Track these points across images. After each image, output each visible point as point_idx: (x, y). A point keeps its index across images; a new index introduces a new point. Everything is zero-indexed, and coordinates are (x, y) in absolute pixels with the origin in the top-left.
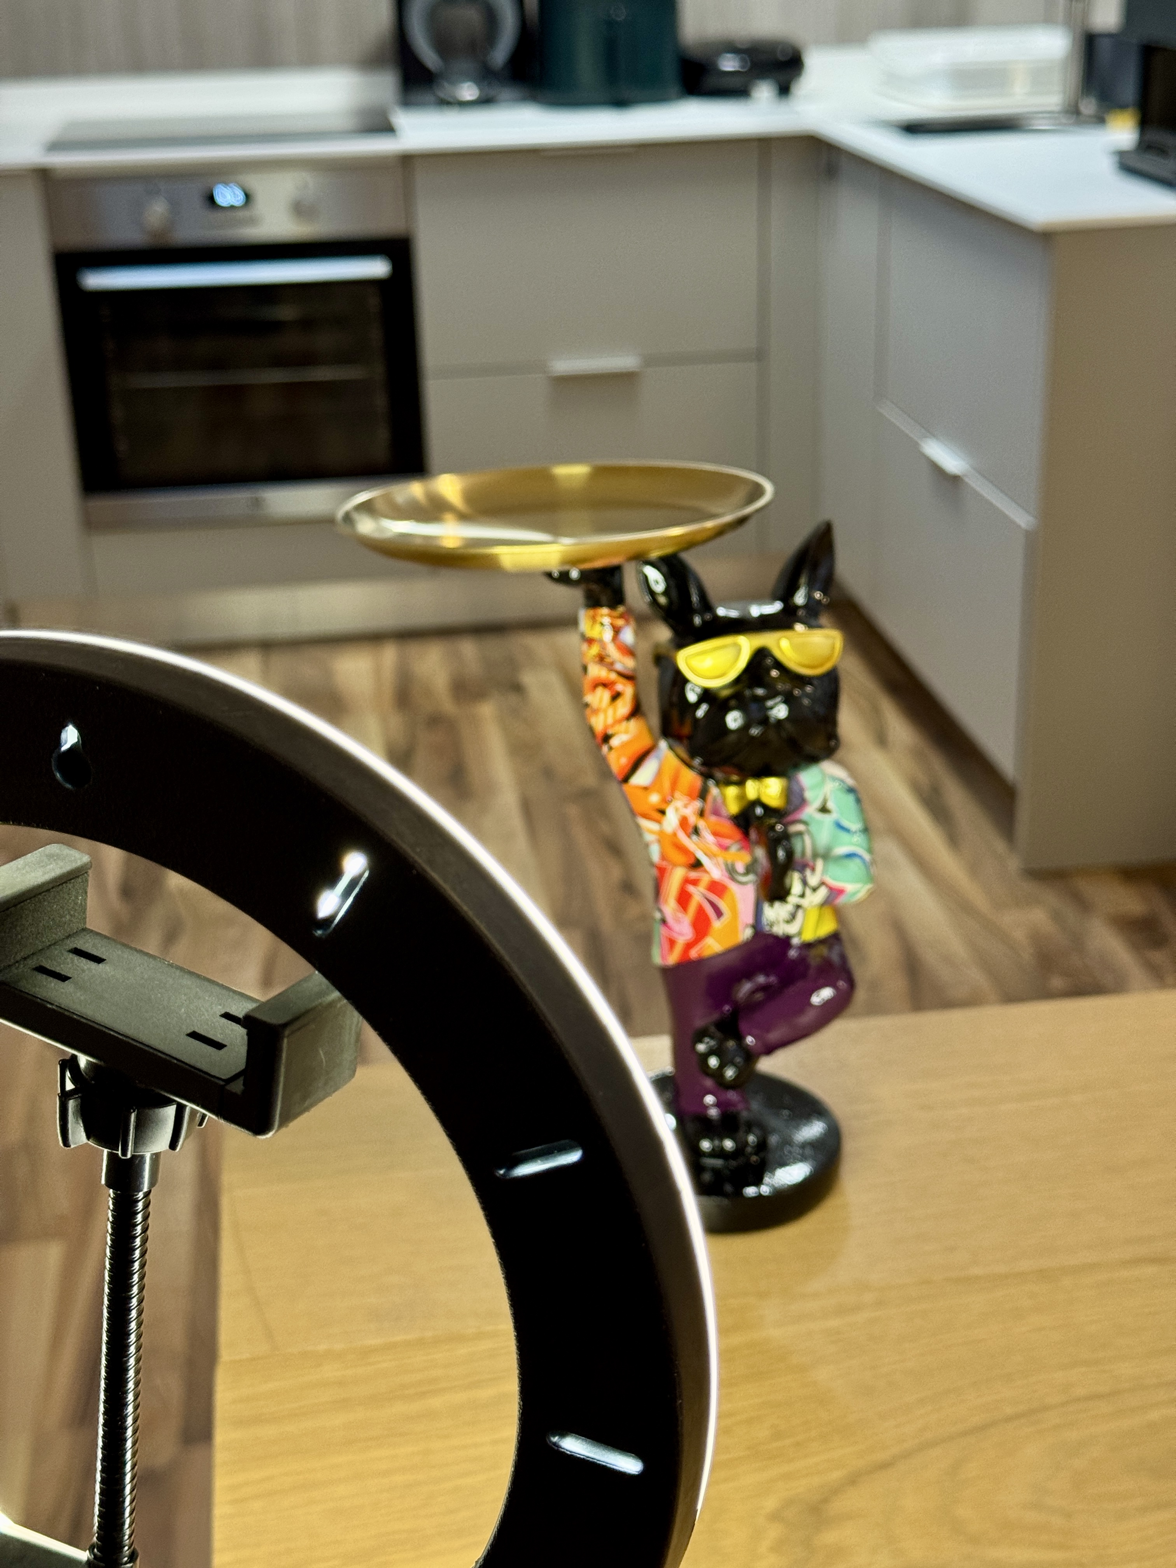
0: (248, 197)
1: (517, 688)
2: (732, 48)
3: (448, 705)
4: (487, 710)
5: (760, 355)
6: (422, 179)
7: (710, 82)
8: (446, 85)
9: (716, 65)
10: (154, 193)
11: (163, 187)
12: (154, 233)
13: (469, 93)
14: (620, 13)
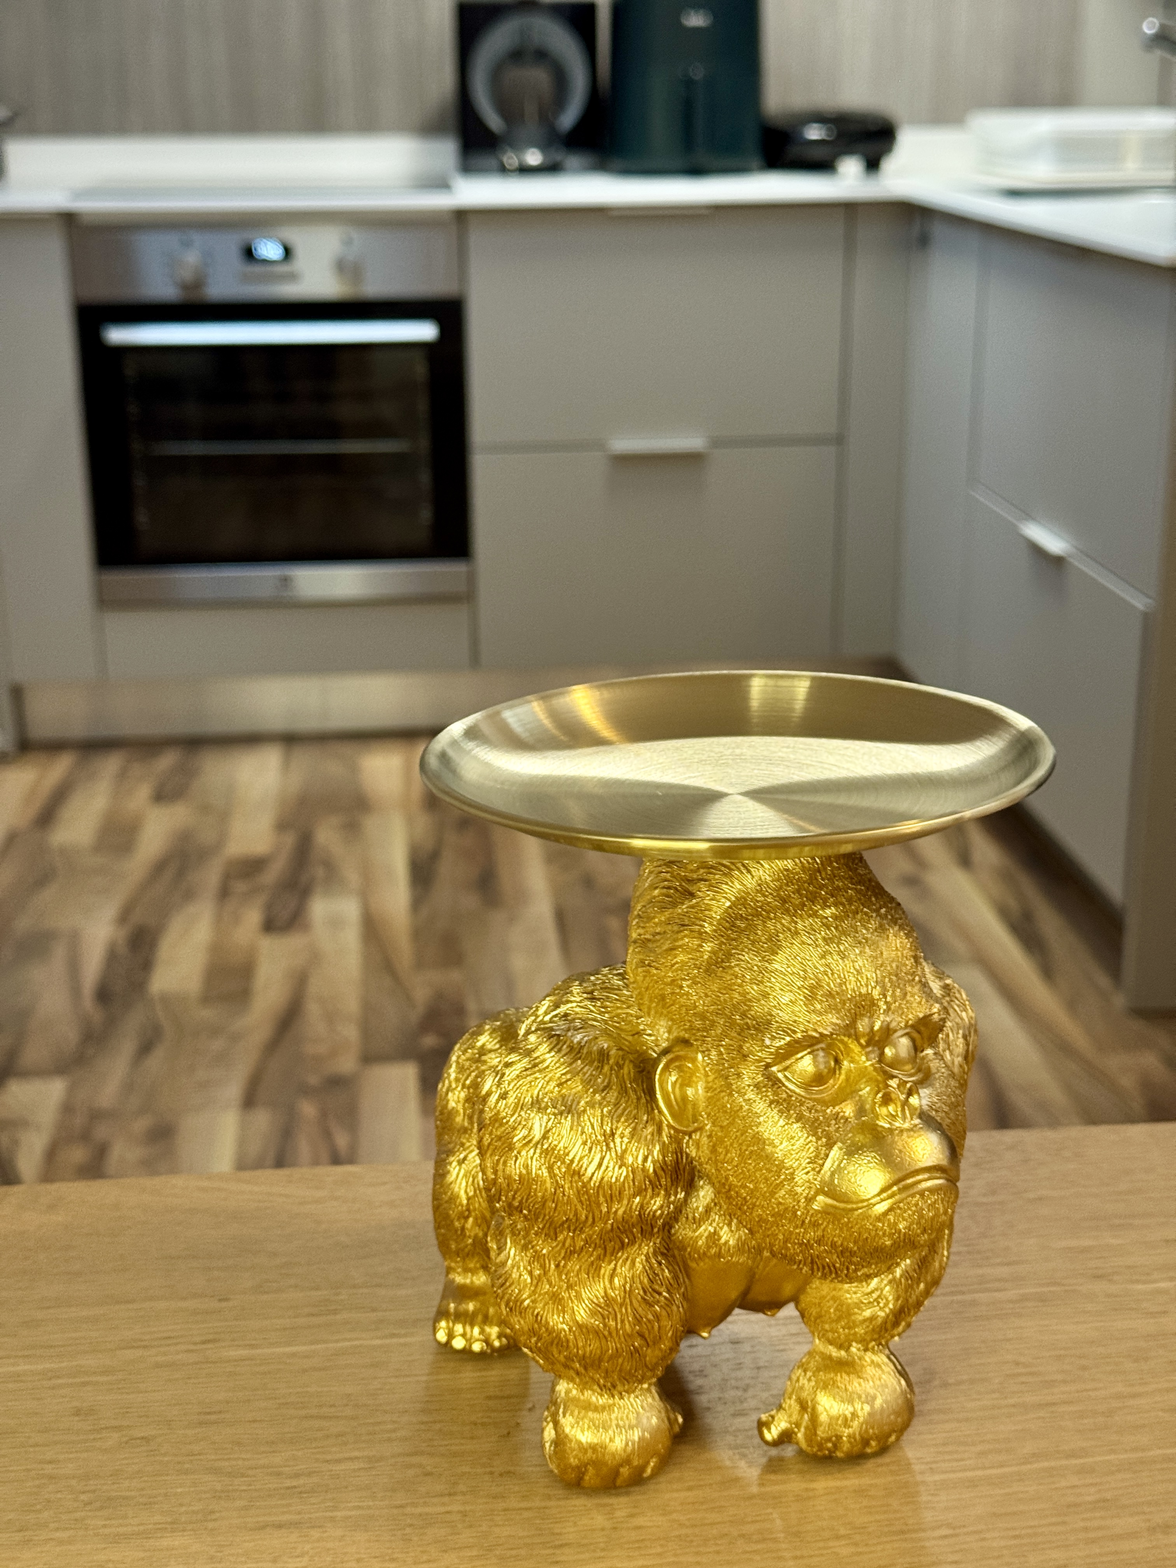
0: (288, 252)
2: (818, 117)
5: (839, 440)
6: (477, 239)
7: (794, 151)
8: (509, 150)
9: (801, 134)
10: (187, 244)
11: (197, 238)
12: (185, 287)
13: (534, 158)
14: (698, 73)
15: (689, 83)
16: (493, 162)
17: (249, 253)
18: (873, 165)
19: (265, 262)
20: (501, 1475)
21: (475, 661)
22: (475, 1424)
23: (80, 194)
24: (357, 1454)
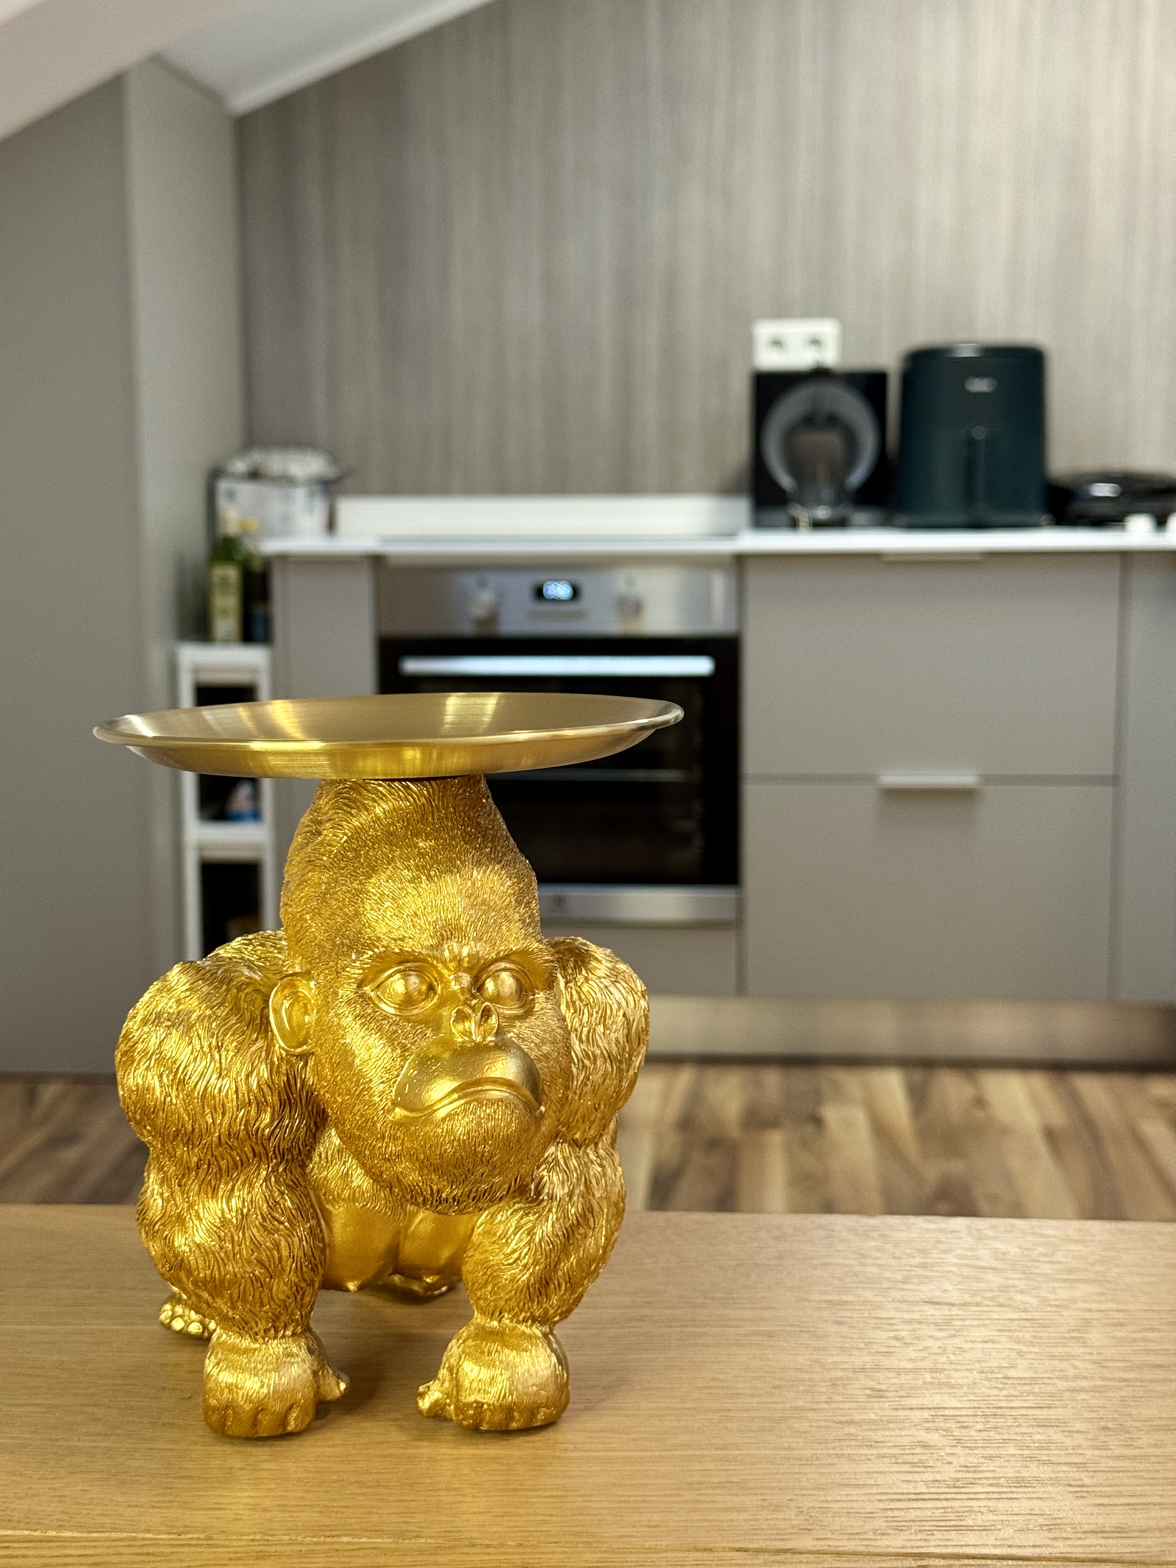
0: (576, 593)
1: (817, 1121)
2: (1106, 478)
3: (734, 1131)
4: (776, 1139)
5: (1115, 781)
6: (754, 580)
7: (1077, 507)
8: (799, 506)
9: (1087, 493)
10: (482, 584)
11: (493, 579)
12: (481, 623)
13: (822, 513)
14: (980, 433)
15: (971, 443)
16: (782, 517)
17: (539, 593)
18: (1161, 522)
19: (556, 601)
20: (163, 1425)
21: (741, 989)
22: (164, 1388)
23: (387, 540)
24: (40, 1401)
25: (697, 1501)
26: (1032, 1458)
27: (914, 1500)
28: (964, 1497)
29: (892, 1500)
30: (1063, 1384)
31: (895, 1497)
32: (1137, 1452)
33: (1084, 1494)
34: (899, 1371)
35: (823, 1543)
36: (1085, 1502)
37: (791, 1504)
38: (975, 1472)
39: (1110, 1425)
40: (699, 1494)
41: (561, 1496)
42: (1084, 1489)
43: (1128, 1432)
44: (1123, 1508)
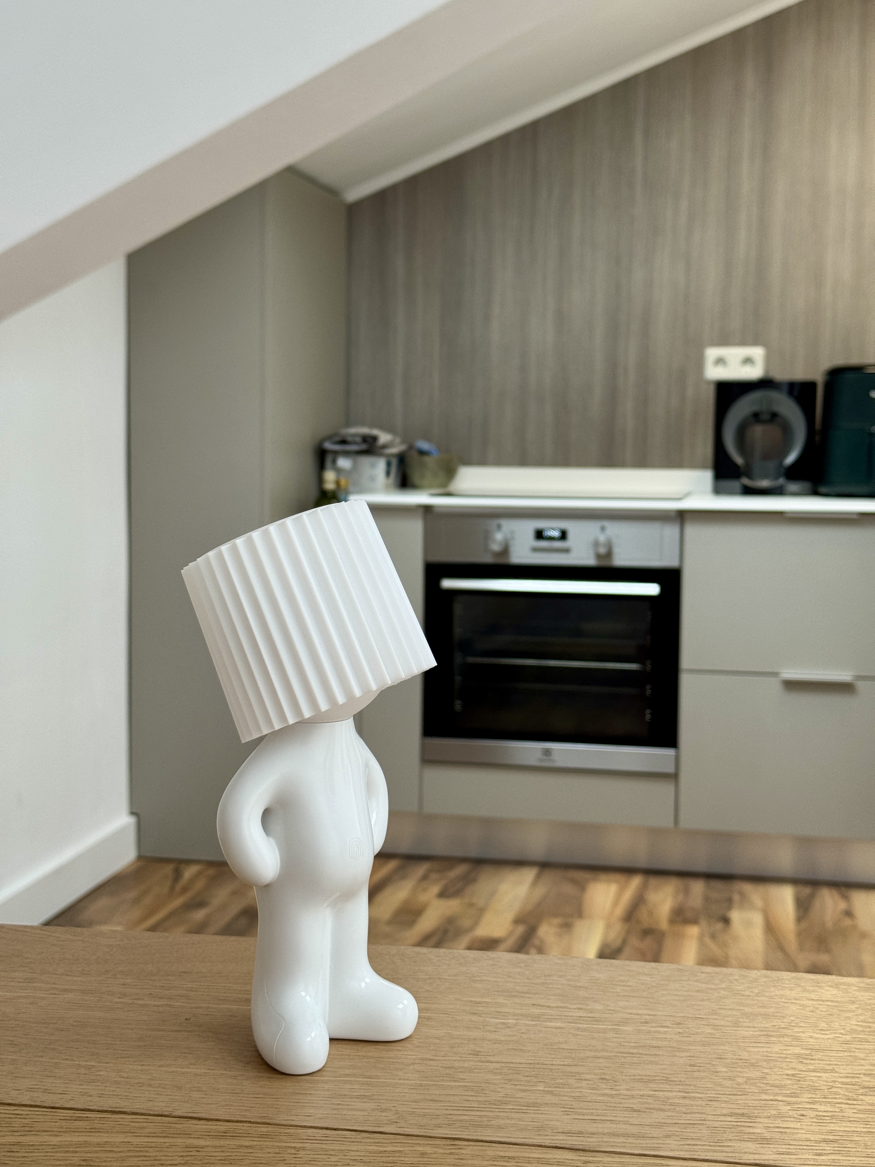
1: (726, 921)
3: (664, 925)
4: (693, 932)
10: (499, 527)
11: (506, 523)
12: (495, 555)
21: (676, 821)
25: (339, 1104)
26: (549, 1092)
27: (466, 1110)
28: (497, 1110)
29: (454, 1110)
30: (593, 1054)
31: (456, 1108)
32: (614, 1093)
33: (569, 1113)
34: (496, 1042)
35: (401, 1129)
36: (569, 1117)
37: (393, 1109)
38: (510, 1098)
39: (607, 1077)
40: (342, 1101)
41: (262, 1098)
42: (572, 1110)
43: (615, 1081)
44: (588, 1121)
